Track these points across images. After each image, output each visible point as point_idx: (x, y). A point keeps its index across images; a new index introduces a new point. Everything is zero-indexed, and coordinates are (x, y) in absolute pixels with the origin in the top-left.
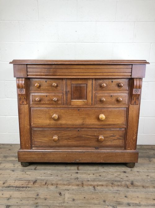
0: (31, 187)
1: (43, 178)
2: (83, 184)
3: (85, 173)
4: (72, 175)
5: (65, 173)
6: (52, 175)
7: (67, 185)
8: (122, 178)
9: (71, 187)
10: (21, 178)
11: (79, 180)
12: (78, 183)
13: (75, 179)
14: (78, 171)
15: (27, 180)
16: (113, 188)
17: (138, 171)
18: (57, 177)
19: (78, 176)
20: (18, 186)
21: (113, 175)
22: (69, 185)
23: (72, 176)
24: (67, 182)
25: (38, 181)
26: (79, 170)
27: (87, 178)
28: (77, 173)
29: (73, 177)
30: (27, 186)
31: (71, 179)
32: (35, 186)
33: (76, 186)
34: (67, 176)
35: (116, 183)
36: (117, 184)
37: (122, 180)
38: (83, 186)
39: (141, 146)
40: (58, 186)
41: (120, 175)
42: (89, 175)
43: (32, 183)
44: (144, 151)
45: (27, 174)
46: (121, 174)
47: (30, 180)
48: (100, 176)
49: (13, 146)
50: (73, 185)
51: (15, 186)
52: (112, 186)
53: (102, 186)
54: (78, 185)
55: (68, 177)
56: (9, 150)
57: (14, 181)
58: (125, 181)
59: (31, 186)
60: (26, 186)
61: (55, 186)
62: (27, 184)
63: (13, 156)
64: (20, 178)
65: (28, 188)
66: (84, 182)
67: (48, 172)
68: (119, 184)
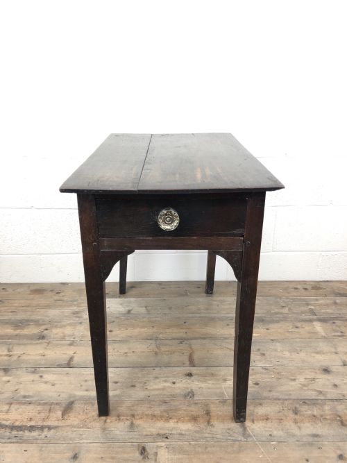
0: (56, 427)
2: (208, 413)
3: (212, 375)
4: (174, 383)
5: (156, 378)
7: (162, 416)
8: (320, 392)
9: (176, 425)
10: (29, 397)
11: (195, 398)
12: (195, 410)
13: (186, 396)
14: (193, 370)
15: (45, 404)
16: (300, 428)
18: (131, 391)
19: (194, 384)
20: (17, 424)
21: (294, 380)
22: (168, 419)
23: (177, 385)
24: (163, 408)
25: (77, 406)
26: (194, 366)
27: (218, 391)
28: (190, 375)
29: (179, 388)
30: (45, 424)
31: (173, 396)
32: (69, 422)
33: (189, 421)
34: (160, 386)
35: (304, 409)
36: (309, 413)
37: (322, 398)
38: (209, 422)
40: (137, 422)
41: (314, 379)
42: (224, 380)
43: (60, 413)
45: (46, 383)
46: (318, 376)
47: (52, 404)
48: (256, 384)
49: (10, 290)
50: (179, 420)
51: (8, 423)
52: (296, 422)
53: (267, 419)
54: (194, 419)
55: (163, 389)
57: (6, 407)
58: (332, 400)
59: (56, 424)
60: (40, 423)
61: (128, 423)
62: (43, 415)
63: (7, 323)
64: (25, 397)
65: (46, 430)
66: (213, 408)
68: (315, 414)
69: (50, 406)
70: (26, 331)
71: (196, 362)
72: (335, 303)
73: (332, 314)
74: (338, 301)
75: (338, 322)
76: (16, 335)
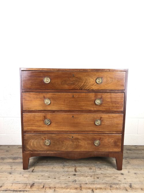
0: (28, 191)
1: (40, 181)
2: (81, 187)
3: (83, 175)
4: (69, 177)
5: (63, 176)
6: (49, 177)
7: (65, 188)
8: (120, 181)
9: (70, 190)
10: (19, 181)
11: (77, 182)
12: (76, 186)
13: (73, 181)
14: (76, 173)
16: (112, 191)
17: (135, 173)
18: (54, 180)
19: (76, 178)
20: (15, 190)
21: (111, 177)
22: (67, 188)
24: (65, 185)
25: (35, 184)
26: (76, 172)
27: (84, 180)
28: (75, 175)
29: (71, 179)
30: (25, 190)
31: (69, 182)
32: (33, 189)
33: (75, 189)
34: (64, 178)
35: (114, 186)
36: (116, 187)
37: (120, 183)
38: (81, 190)
39: (136, 147)
40: (56, 190)
42: (87, 177)
43: (30, 187)
44: (140, 152)
45: (25, 177)
46: (119, 176)
47: (27, 184)
48: (98, 178)
49: (11, 147)
50: (71, 189)
51: (12, 189)
52: (111, 189)
53: (101, 189)
54: (76, 189)
55: (66, 179)
56: (7, 151)
57: (11, 184)
58: (123, 183)
59: (29, 190)
60: (23, 190)
61: (53, 190)
62: (24, 187)
63: (10, 158)
64: (17, 182)
65: (25, 192)
66: (82, 185)
67: (46, 175)
68: (117, 187)
69: (26, 184)
70: (17, 161)
71: (77, 171)
72: (127, 153)
73: (126, 156)
74: (128, 152)
75: (128, 159)
76: (14, 162)
